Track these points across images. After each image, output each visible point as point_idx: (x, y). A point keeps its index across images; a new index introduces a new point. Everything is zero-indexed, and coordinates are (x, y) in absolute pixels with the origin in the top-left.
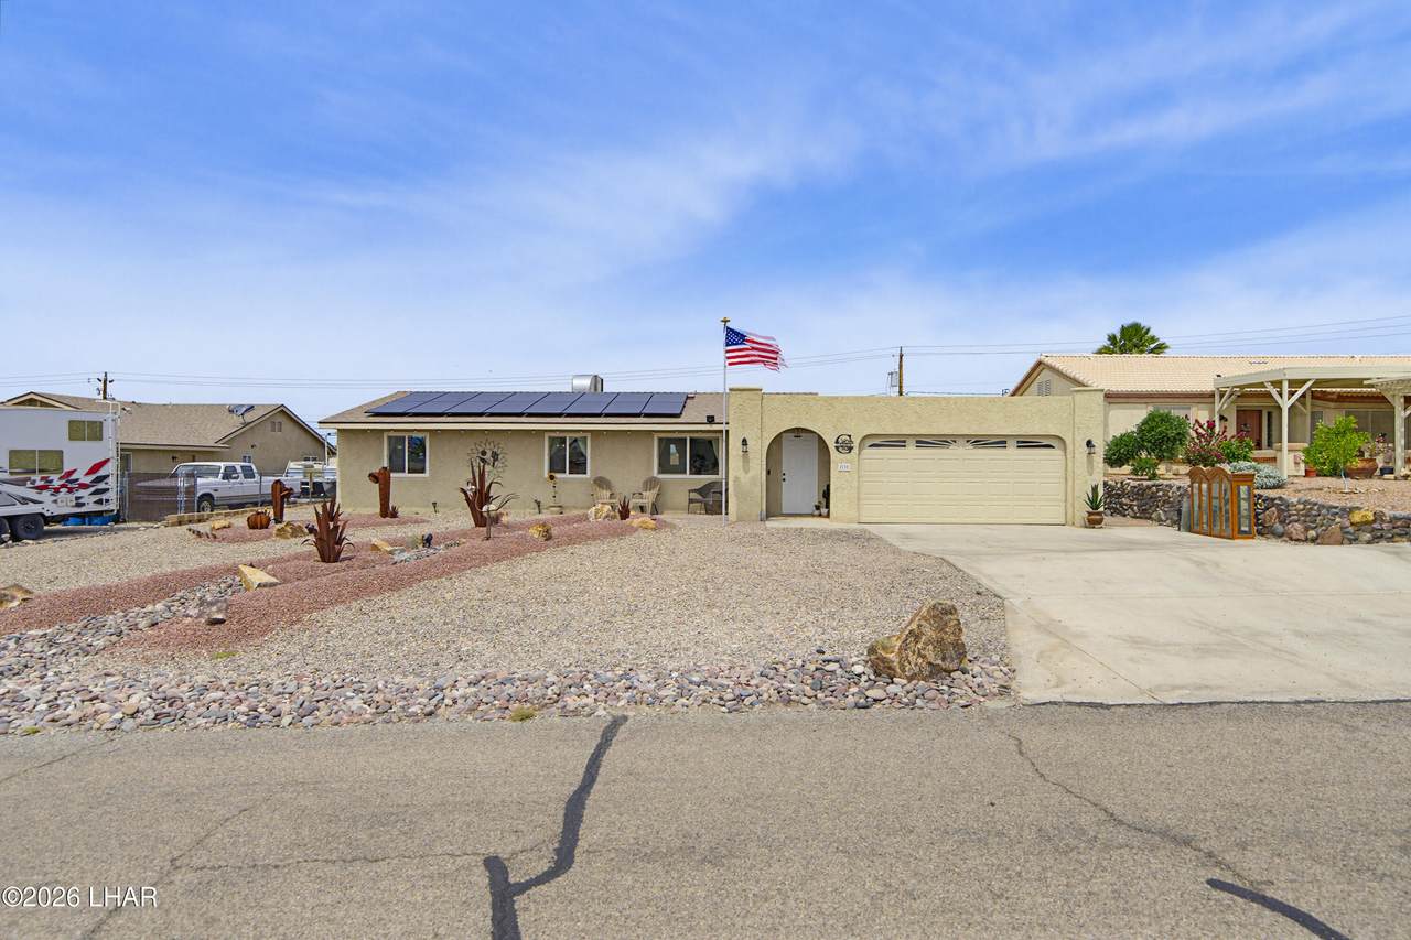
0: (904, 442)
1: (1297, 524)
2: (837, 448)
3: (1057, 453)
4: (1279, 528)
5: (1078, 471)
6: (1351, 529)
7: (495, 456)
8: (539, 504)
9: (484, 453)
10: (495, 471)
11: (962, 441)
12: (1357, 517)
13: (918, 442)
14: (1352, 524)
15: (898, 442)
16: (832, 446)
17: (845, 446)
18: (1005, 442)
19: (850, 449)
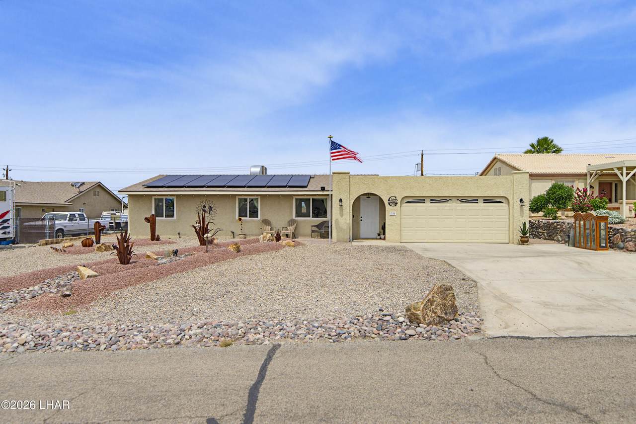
0: (424, 200)
1: (631, 243)
2: (389, 203)
3: (504, 206)
4: (621, 245)
5: (515, 215)
7: (210, 208)
8: (233, 233)
9: (204, 207)
10: (210, 216)
11: (455, 200)
13: (431, 200)
15: (421, 200)
16: (386, 203)
17: (393, 202)
18: (477, 200)
19: (396, 204)
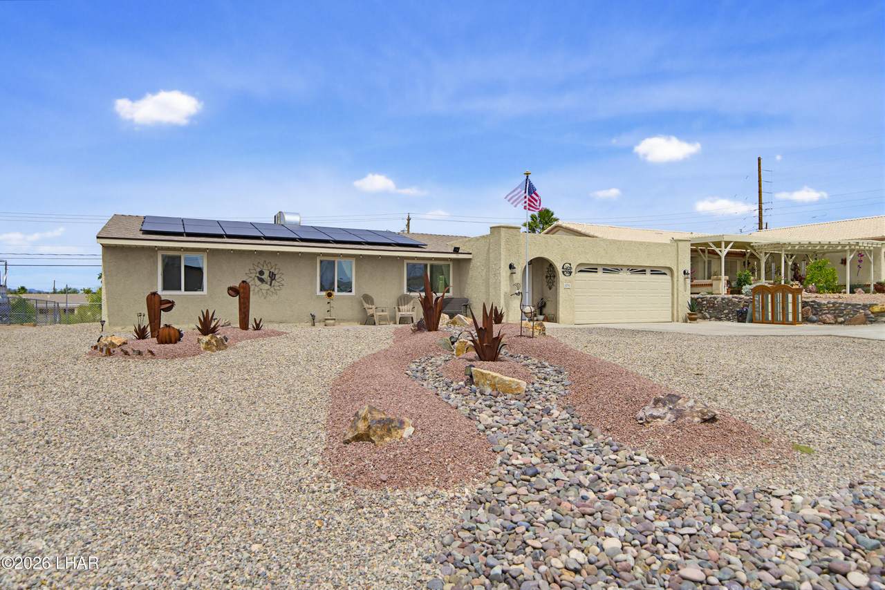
0: (597, 269)
1: (828, 315)
2: (563, 272)
3: (668, 277)
4: (815, 318)
5: (680, 289)
6: (872, 315)
8: (313, 316)
10: (272, 289)
11: (625, 269)
12: (876, 309)
13: (604, 269)
14: (872, 313)
15: (592, 269)
16: (560, 270)
17: (568, 271)
18: (645, 271)
19: (570, 273)
